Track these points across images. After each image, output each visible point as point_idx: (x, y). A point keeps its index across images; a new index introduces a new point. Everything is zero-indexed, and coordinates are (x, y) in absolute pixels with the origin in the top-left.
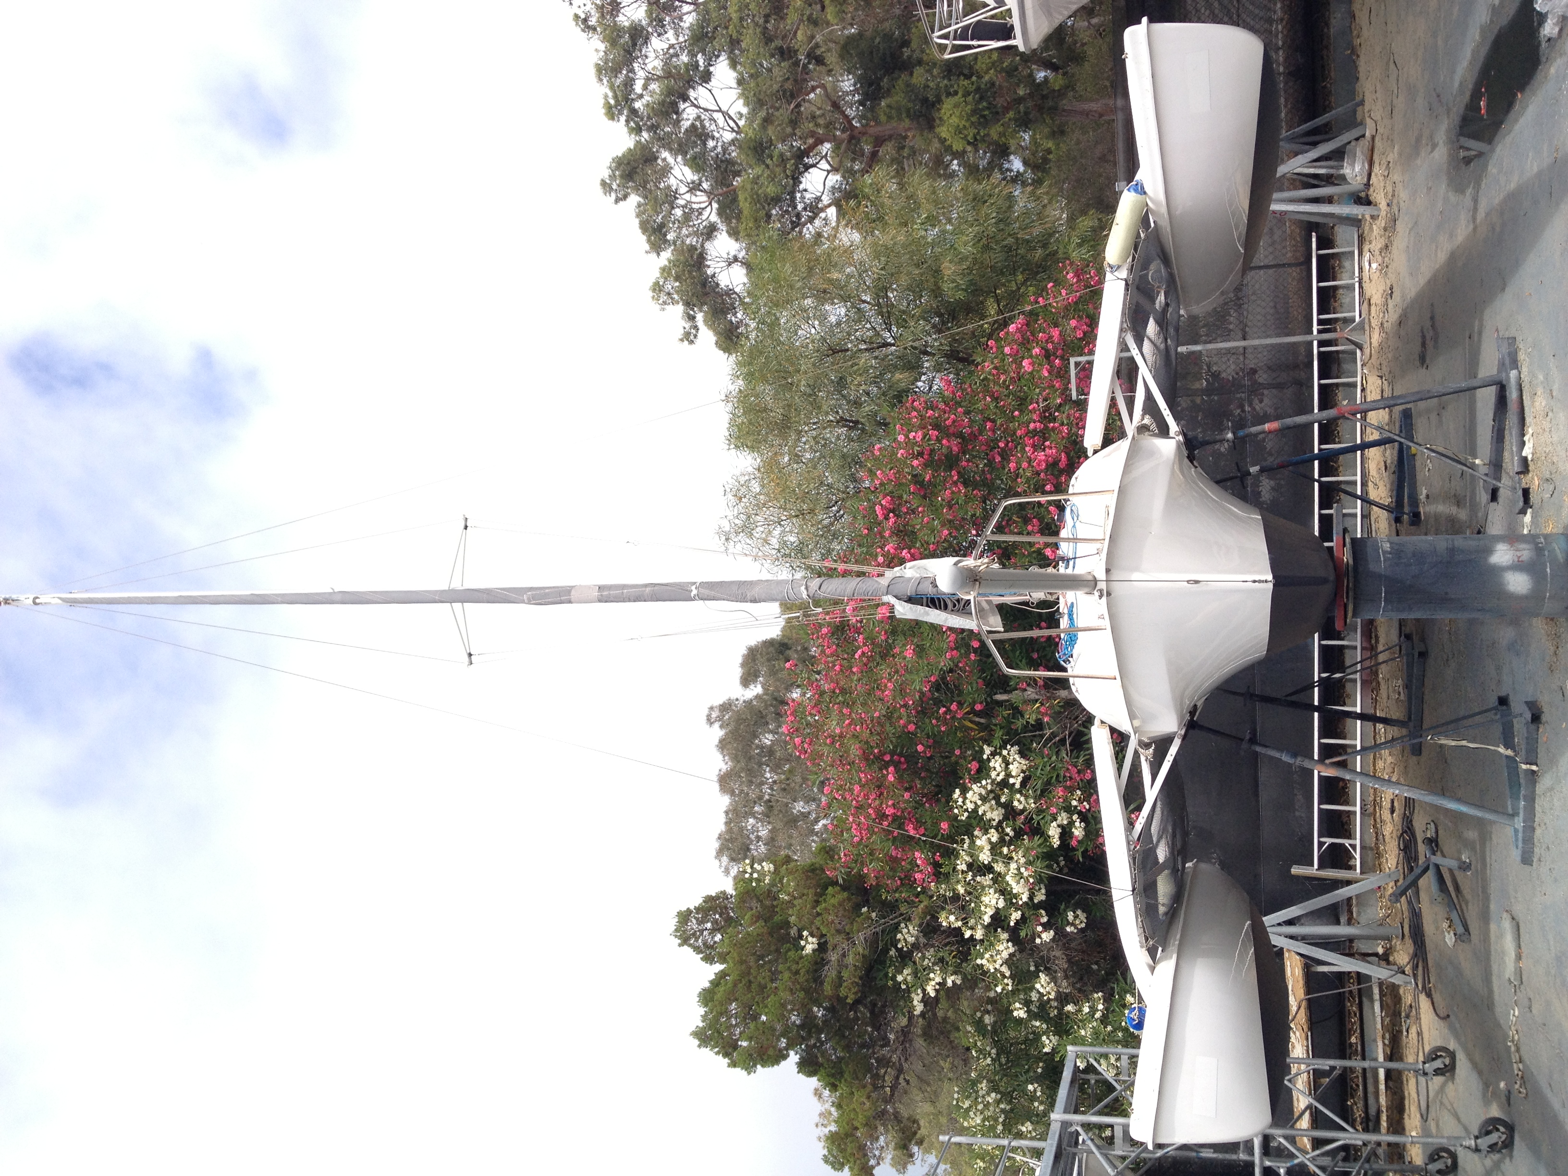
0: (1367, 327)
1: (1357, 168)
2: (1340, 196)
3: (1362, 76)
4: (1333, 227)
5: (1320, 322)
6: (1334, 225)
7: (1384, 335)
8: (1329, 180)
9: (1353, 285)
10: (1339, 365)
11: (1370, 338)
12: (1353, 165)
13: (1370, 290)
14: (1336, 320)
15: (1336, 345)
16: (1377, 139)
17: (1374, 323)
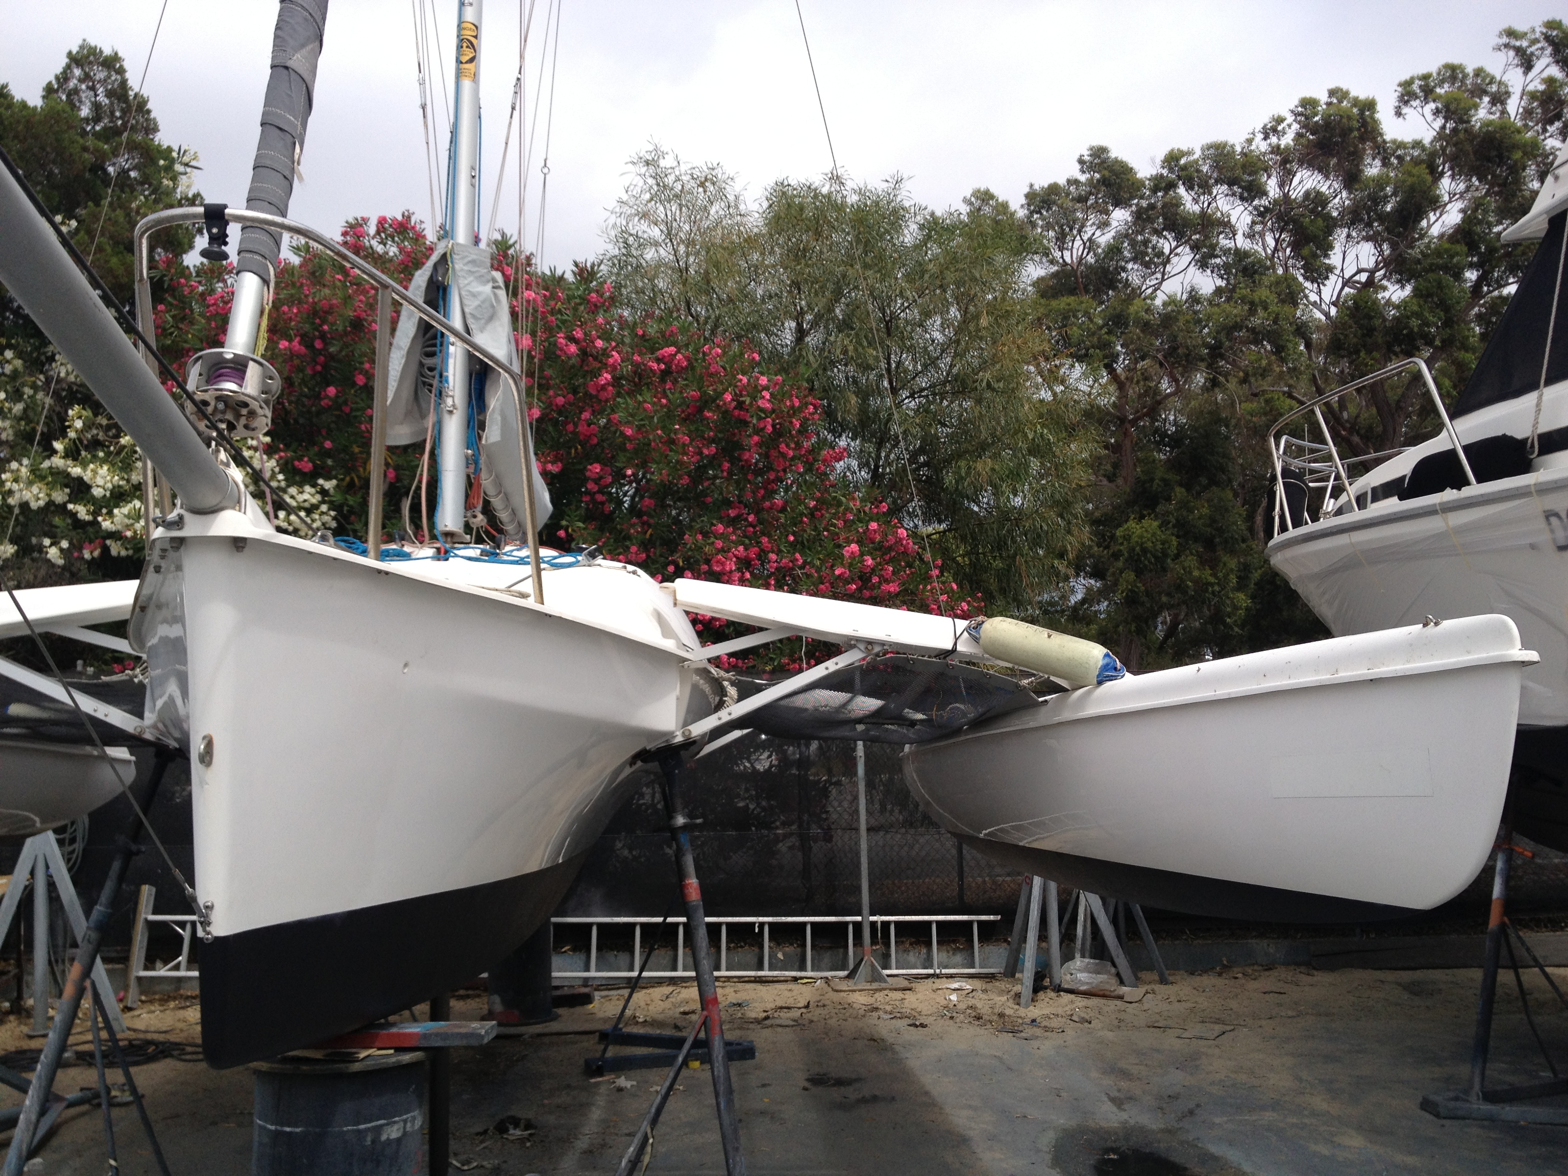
0: (875, 985)
1: (1082, 976)
2: (1047, 951)
3: (1197, 980)
4: (1006, 941)
5: (885, 925)
6: (1009, 943)
7: (862, 1012)
8: (1068, 937)
9: (931, 967)
10: (831, 948)
11: (860, 991)
12: (1086, 969)
13: (924, 989)
14: (887, 945)
15: (855, 945)
16: (1118, 1003)
17: (879, 996)
